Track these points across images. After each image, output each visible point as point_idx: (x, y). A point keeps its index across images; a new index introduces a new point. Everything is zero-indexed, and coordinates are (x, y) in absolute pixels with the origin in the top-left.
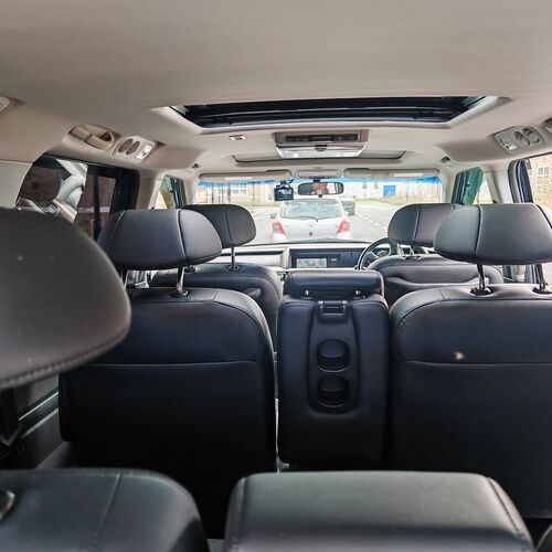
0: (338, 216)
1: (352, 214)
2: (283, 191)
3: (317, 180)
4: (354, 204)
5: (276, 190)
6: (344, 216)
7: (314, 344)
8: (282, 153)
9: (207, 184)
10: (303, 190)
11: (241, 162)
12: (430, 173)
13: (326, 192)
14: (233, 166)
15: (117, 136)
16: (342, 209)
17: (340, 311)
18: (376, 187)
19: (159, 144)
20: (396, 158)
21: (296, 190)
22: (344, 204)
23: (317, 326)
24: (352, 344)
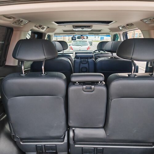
0: (87, 45)
1: (91, 45)
2: (74, 38)
3: (82, 35)
4: (92, 42)
5: (72, 38)
6: (89, 45)
7: (81, 68)
8: (74, 29)
9: (55, 36)
10: (78, 38)
11: (64, 31)
12: (107, 34)
13: (84, 39)
14: (62, 32)
15: (42, 26)
16: (88, 43)
17: (86, 61)
18: (98, 37)
19: (48, 27)
20: (100, 31)
21: (77, 38)
22: (89, 42)
23: (81, 64)
24: (88, 68)
